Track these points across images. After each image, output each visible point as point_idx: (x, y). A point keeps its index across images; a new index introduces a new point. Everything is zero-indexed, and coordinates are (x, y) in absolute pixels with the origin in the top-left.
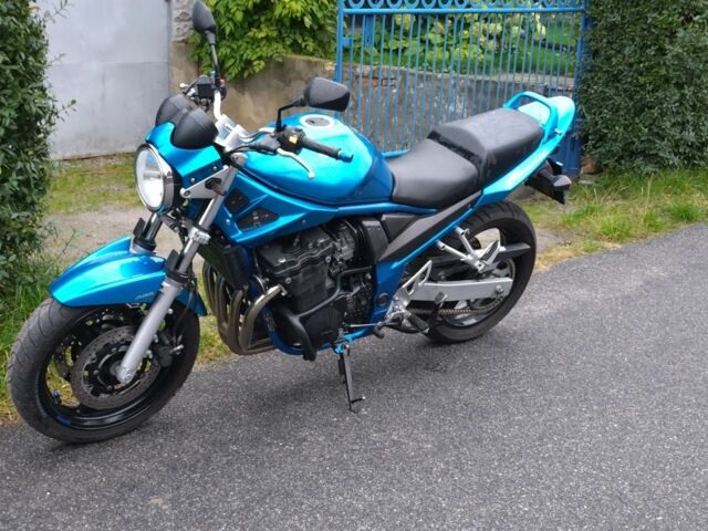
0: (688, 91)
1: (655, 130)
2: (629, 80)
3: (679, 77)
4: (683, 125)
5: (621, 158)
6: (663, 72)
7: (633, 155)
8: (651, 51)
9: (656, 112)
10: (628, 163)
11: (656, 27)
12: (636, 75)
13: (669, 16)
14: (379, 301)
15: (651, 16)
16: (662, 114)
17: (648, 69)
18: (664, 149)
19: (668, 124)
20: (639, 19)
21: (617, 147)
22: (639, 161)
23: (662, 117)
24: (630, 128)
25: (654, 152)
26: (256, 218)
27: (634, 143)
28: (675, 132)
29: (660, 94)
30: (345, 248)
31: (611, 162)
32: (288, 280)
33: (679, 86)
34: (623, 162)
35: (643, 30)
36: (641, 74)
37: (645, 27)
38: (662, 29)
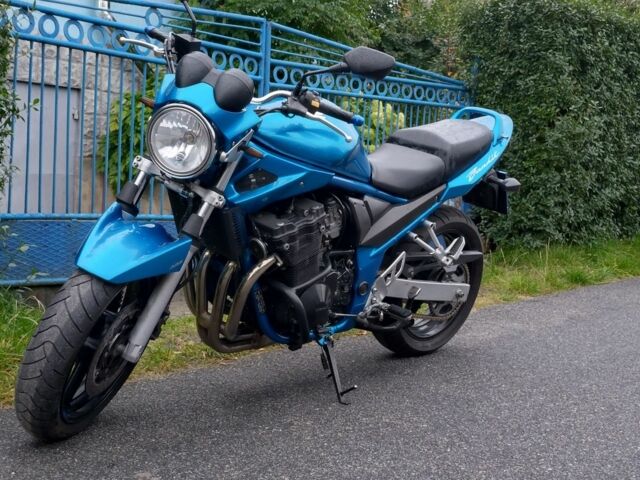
0: (567, 174)
1: (541, 208)
2: (515, 165)
3: (559, 161)
4: (563, 205)
5: (511, 235)
6: (545, 156)
7: (521, 232)
8: (533, 139)
9: (541, 192)
10: (517, 240)
11: (535, 117)
12: (520, 161)
13: (548, 107)
14: (360, 291)
15: (531, 110)
16: (546, 195)
17: (531, 155)
18: (549, 225)
19: (551, 203)
20: (519, 113)
21: (508, 224)
22: (528, 237)
23: (546, 197)
24: (518, 208)
25: (541, 228)
26: (253, 180)
27: (522, 221)
28: (558, 210)
29: (543, 176)
30: (333, 224)
31: (503, 239)
32: (286, 246)
33: (559, 169)
34: (513, 239)
35: (524, 121)
36: (524, 159)
37: (526, 118)
38: (541, 119)
